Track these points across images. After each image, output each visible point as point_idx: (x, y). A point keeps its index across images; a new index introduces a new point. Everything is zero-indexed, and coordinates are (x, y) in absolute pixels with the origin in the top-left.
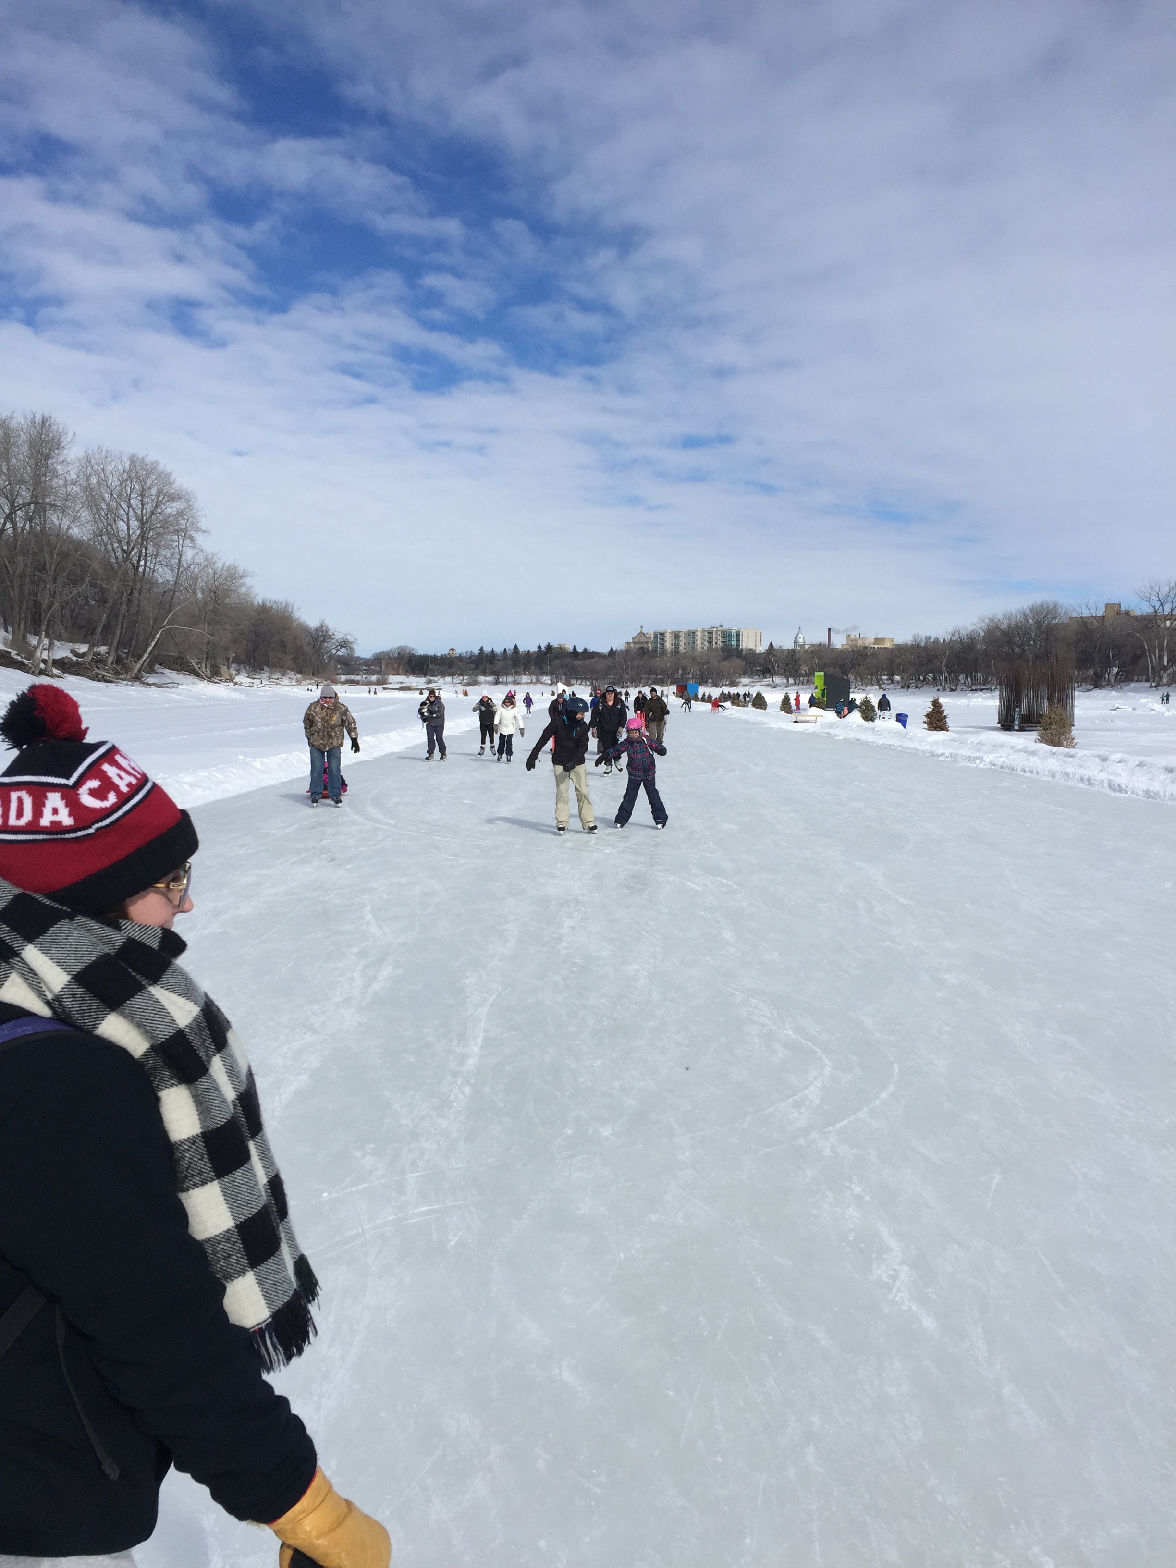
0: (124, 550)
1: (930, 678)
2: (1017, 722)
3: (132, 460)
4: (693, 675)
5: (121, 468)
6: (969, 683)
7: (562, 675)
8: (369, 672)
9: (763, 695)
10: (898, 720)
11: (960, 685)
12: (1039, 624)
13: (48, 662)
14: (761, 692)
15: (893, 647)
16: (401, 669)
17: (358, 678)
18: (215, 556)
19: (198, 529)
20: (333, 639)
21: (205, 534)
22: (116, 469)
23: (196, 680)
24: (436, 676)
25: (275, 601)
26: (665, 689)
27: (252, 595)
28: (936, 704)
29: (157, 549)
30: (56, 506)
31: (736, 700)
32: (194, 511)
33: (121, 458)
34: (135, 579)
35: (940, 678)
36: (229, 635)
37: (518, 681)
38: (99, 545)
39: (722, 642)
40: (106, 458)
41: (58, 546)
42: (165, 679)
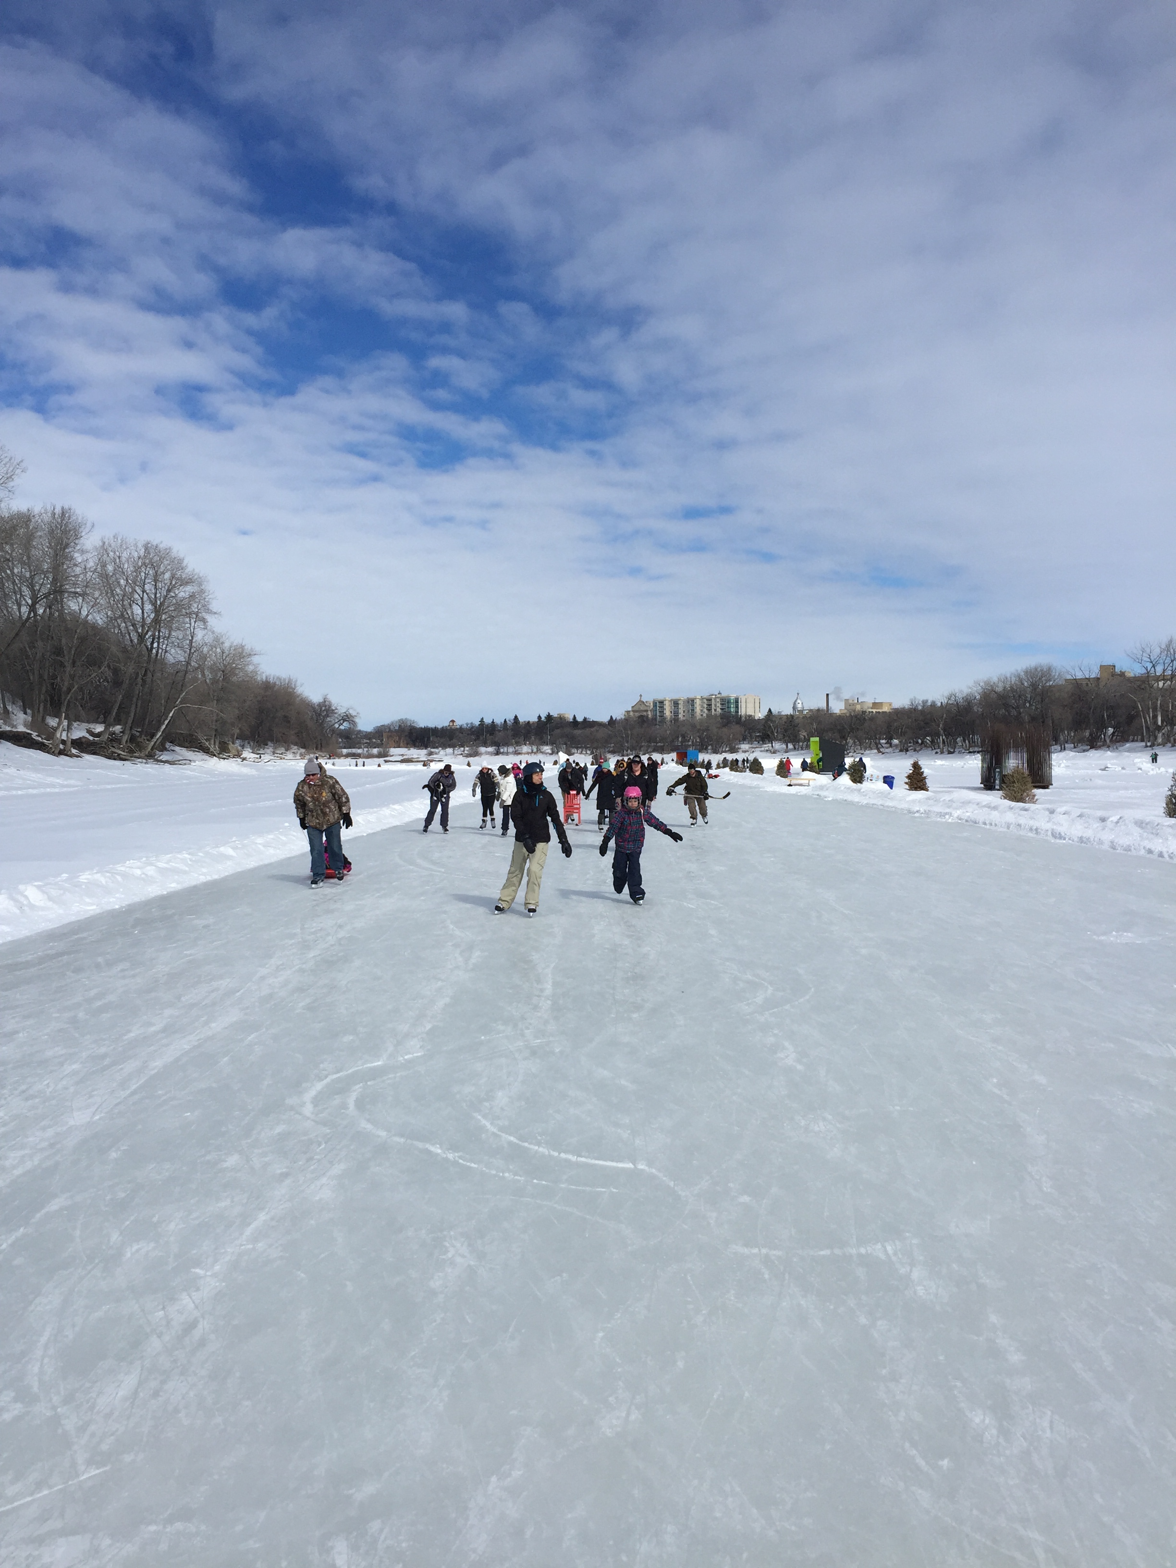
0: (138, 633)
1: (928, 741)
2: (997, 782)
3: (147, 547)
4: (693, 742)
5: (136, 555)
6: (966, 746)
7: (563, 744)
8: (371, 745)
9: (760, 760)
10: (885, 782)
11: (957, 747)
12: (1034, 686)
13: (67, 742)
14: (758, 758)
15: (891, 711)
16: (402, 741)
17: (359, 751)
18: (224, 636)
19: (209, 611)
20: (335, 713)
21: (216, 616)
22: (131, 556)
23: (206, 757)
24: (437, 748)
25: (278, 678)
26: (665, 756)
27: (259, 673)
28: (916, 766)
29: (170, 632)
30: (76, 593)
31: (734, 766)
32: (206, 594)
33: (136, 545)
34: (149, 661)
35: (937, 740)
36: (237, 712)
37: (519, 752)
38: (114, 628)
39: (721, 709)
40: (121, 546)
41: (78, 631)
42: (176, 756)
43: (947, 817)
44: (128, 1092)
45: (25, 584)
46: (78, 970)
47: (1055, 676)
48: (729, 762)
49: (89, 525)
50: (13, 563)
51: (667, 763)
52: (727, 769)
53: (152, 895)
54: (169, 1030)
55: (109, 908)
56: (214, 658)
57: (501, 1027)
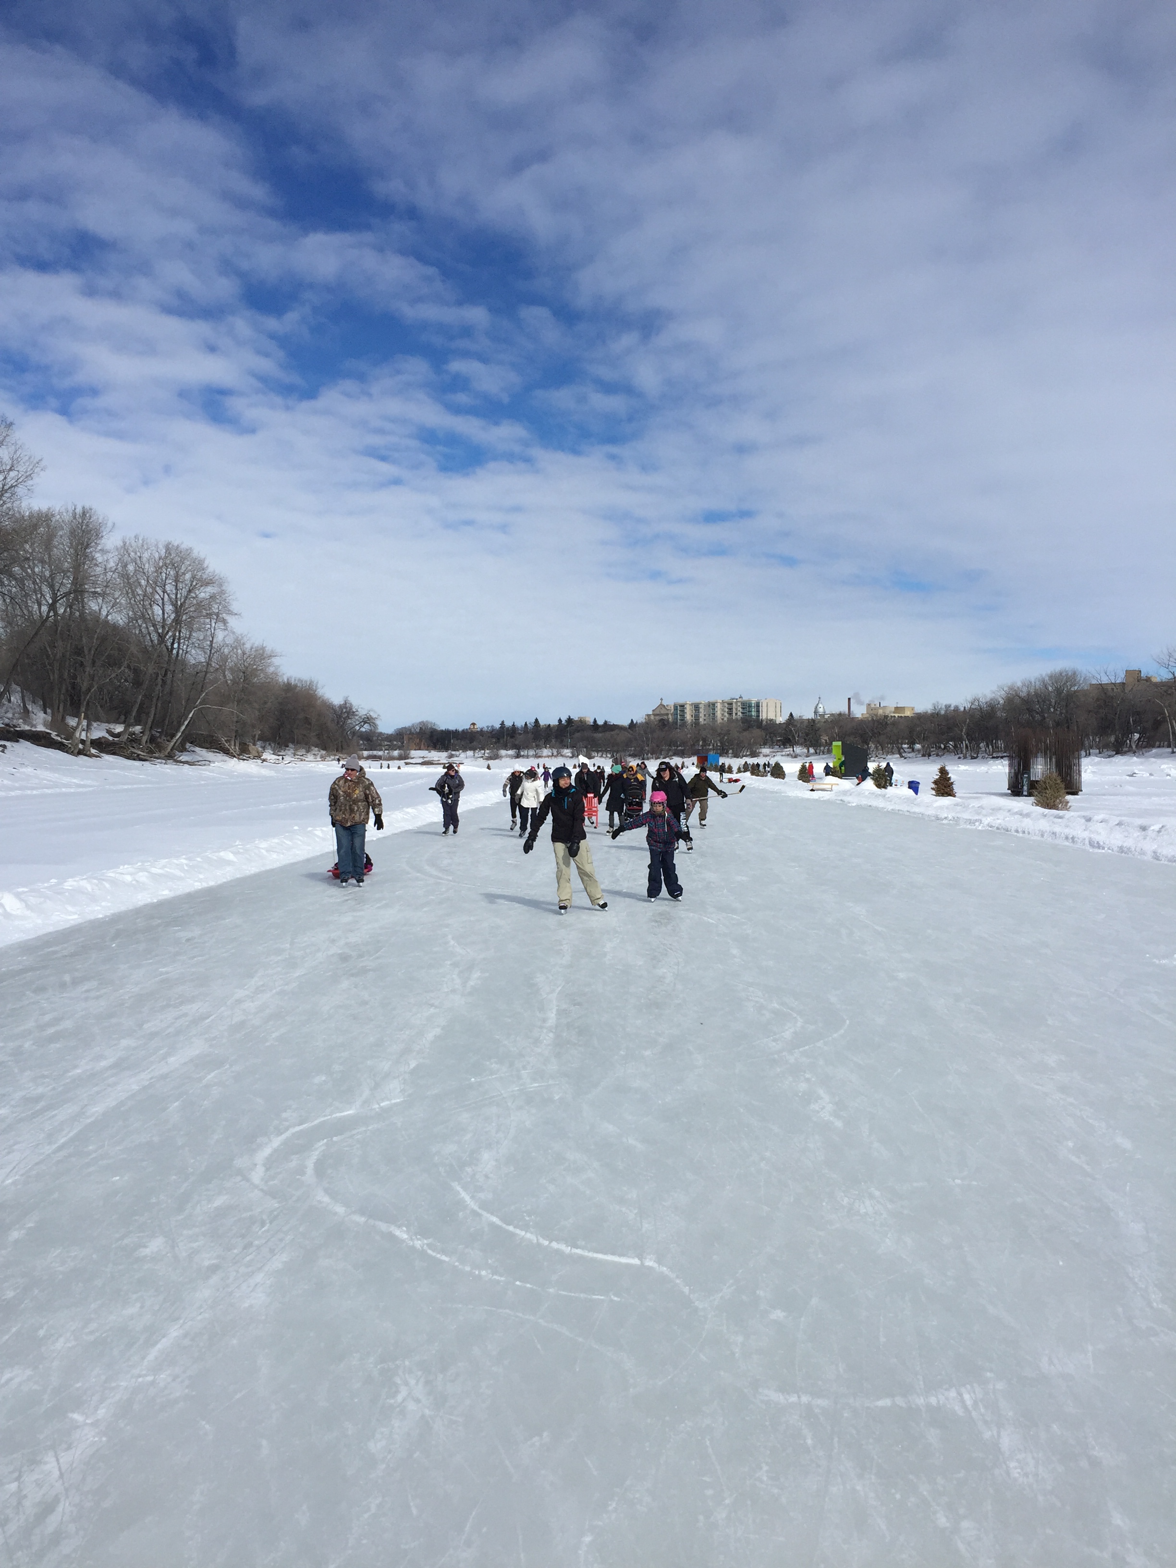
0: (159, 633)
1: (951, 746)
2: (1025, 788)
3: (168, 548)
4: (713, 745)
5: (157, 556)
6: (989, 751)
7: (583, 747)
8: (392, 748)
9: (781, 764)
10: (910, 787)
11: (980, 752)
12: (1059, 691)
13: (87, 742)
14: (779, 762)
15: (913, 715)
16: (422, 744)
17: (380, 753)
18: (244, 637)
19: (230, 613)
20: (356, 715)
21: (236, 616)
22: (152, 557)
23: (226, 758)
24: (457, 750)
25: (299, 680)
26: (685, 760)
27: (280, 674)
28: (943, 772)
29: (191, 632)
30: (95, 593)
31: (755, 770)
32: (226, 595)
33: (157, 546)
34: (169, 662)
35: (960, 745)
36: (257, 713)
37: (538, 755)
38: (135, 628)
39: (742, 713)
40: (143, 546)
41: (98, 631)
42: (196, 756)
43: (977, 824)
44: (54, 1147)
45: (46, 583)
46: (41, 989)
47: (1079, 681)
48: (750, 766)
49: (110, 524)
50: (34, 563)
51: (687, 767)
52: (748, 774)
53: (141, 903)
54: (120, 1066)
55: (92, 917)
56: (235, 659)
57: (495, 1066)
